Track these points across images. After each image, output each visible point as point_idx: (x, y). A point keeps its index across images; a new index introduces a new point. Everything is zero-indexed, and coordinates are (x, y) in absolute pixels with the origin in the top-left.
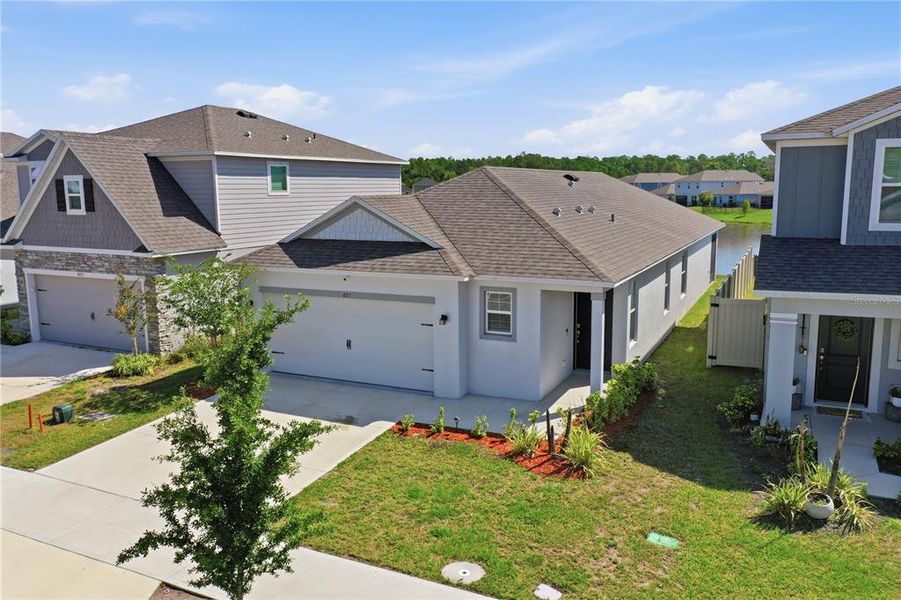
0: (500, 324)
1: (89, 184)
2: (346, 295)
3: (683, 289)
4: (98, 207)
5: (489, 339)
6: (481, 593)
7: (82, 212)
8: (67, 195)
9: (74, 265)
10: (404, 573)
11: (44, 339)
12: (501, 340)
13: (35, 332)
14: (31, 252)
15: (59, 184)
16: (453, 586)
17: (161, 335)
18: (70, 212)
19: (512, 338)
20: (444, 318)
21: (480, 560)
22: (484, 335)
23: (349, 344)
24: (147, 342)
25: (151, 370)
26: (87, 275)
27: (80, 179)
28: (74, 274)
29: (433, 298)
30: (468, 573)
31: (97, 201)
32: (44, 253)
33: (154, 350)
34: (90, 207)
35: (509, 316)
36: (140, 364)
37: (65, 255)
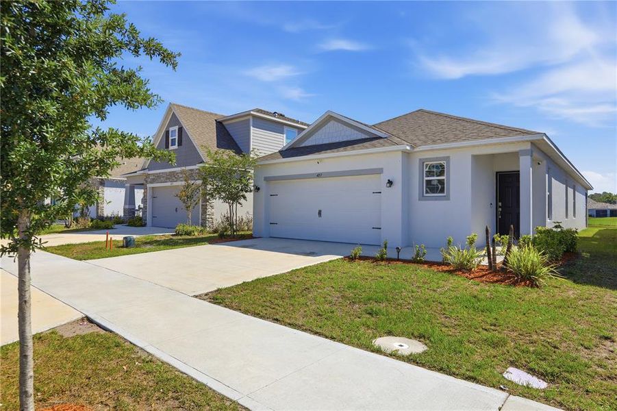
0: (436, 186)
1: (181, 129)
2: (319, 175)
3: (574, 215)
4: (183, 142)
5: (425, 200)
6: (423, 365)
7: (176, 147)
8: (170, 138)
9: (169, 179)
10: (327, 337)
11: (153, 226)
12: (436, 200)
13: (149, 221)
14: (151, 174)
15: (167, 132)
16: (385, 355)
17: (208, 216)
18: (171, 148)
19: (447, 198)
20: (390, 183)
21: (421, 337)
22: (422, 198)
23: (320, 213)
24: (200, 221)
25: (196, 233)
26: (175, 184)
27: (176, 128)
28: (169, 184)
29: (382, 169)
30: (406, 346)
31: (184, 139)
32: (157, 174)
33: (203, 225)
34: (180, 144)
35: (444, 180)
36: (190, 229)
37: (166, 173)
